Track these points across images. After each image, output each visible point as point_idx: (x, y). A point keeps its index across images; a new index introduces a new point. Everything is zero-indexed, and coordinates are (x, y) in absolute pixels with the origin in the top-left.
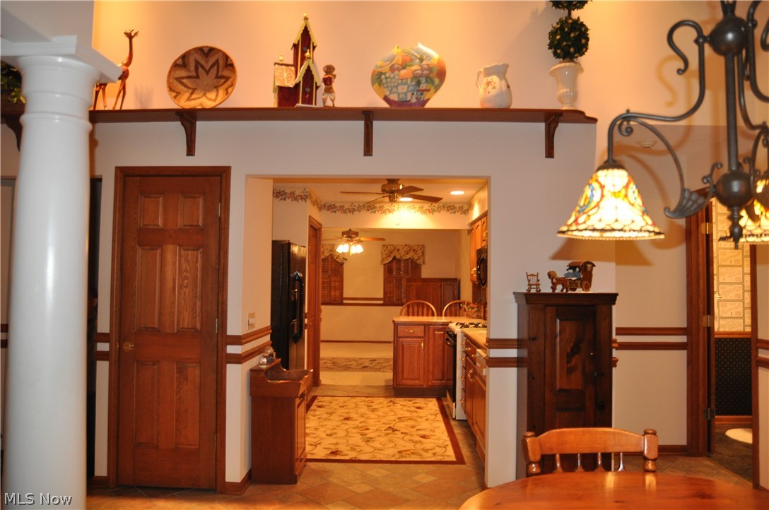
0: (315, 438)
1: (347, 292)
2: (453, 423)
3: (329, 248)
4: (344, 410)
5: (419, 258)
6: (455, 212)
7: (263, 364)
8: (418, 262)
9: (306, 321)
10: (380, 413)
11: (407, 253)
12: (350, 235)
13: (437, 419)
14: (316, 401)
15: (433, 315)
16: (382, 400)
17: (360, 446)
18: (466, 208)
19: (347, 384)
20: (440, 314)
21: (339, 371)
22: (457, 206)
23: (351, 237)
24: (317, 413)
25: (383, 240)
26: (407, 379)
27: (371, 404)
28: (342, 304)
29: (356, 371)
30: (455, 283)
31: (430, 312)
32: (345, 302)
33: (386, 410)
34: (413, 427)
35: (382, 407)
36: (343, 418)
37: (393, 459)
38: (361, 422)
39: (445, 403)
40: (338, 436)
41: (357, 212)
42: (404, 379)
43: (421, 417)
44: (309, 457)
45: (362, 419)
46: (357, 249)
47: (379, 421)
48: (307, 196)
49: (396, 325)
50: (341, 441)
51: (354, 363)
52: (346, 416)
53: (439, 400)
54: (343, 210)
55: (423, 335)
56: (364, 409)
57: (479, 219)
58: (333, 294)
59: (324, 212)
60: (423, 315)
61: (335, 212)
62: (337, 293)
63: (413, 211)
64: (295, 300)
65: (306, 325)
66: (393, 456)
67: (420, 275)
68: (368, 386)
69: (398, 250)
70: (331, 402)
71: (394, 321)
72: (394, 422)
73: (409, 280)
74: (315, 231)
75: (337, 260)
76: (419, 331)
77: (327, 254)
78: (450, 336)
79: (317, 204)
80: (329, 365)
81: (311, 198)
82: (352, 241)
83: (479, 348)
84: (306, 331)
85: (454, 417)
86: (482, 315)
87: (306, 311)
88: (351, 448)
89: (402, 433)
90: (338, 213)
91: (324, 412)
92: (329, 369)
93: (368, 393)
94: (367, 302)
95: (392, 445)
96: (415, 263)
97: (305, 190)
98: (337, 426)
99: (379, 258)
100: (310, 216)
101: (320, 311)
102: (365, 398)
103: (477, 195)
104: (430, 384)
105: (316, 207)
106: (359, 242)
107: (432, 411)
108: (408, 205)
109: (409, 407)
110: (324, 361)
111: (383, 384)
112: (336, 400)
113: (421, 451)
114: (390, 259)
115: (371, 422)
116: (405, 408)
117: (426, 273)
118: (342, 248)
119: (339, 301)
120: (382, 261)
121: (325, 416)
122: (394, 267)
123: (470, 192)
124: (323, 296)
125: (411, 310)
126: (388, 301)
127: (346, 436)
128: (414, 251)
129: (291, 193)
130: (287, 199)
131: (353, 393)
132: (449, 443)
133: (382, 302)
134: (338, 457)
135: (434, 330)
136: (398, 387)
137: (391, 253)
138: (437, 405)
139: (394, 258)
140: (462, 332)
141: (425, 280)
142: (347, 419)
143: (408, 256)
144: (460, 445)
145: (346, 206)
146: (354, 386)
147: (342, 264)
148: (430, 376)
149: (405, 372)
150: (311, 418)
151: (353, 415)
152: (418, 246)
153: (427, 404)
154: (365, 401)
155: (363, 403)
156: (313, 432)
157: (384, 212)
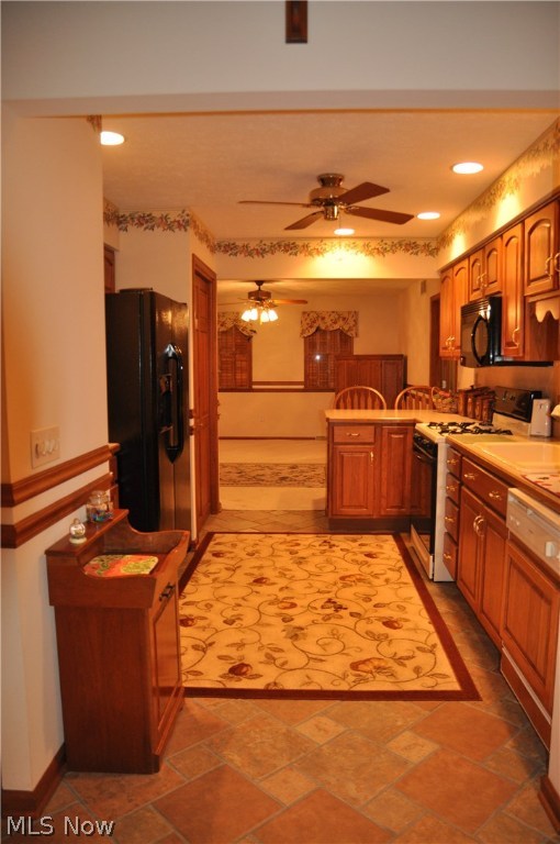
0: (204, 628)
1: (257, 375)
2: (431, 588)
3: (233, 317)
4: (254, 562)
5: (350, 329)
6: (417, 254)
7: (77, 536)
8: (349, 334)
9: (192, 422)
10: (310, 568)
11: (335, 323)
12: (260, 297)
13: (402, 580)
14: (212, 543)
15: (381, 408)
16: (311, 539)
17: (281, 650)
18: (434, 245)
19: (258, 508)
20: (391, 407)
21: (247, 485)
22: (421, 243)
23: (261, 300)
24: (212, 568)
25: (305, 302)
26: (349, 507)
27: (296, 548)
28: (250, 390)
29: (270, 485)
30: (400, 362)
31: (377, 402)
32: (254, 387)
33: (319, 560)
34: (368, 599)
35: (313, 554)
36: (252, 580)
37: (344, 687)
38: (281, 589)
39: (408, 545)
40: (245, 623)
41: (269, 254)
42: (343, 507)
43: (376, 576)
44: (190, 682)
45: (283, 582)
46: (270, 316)
47: (311, 586)
48: (188, 221)
49: (331, 425)
50: (250, 637)
51: (268, 472)
52: (257, 573)
53: (398, 540)
54: (248, 251)
55: (372, 440)
56: (285, 560)
57: (466, 256)
58: (238, 377)
59: (219, 255)
60: (366, 408)
61: (236, 254)
62: (245, 376)
63: (354, 251)
64: (168, 392)
65: (192, 429)
66: (344, 677)
67: (351, 351)
68: (290, 512)
69: (323, 318)
70: (234, 546)
71: (328, 419)
72: (335, 589)
73: (338, 358)
74: (204, 281)
75: (244, 333)
76: (367, 434)
77: (230, 325)
78: (423, 446)
79: (207, 241)
80: (234, 476)
81: (196, 227)
82: (262, 305)
83: (513, 486)
84: (192, 438)
85: (431, 577)
86: (461, 408)
87: (192, 406)
88: (267, 655)
89: (352, 614)
90: (241, 257)
91: (222, 566)
92: (234, 483)
93: (290, 526)
94: (283, 387)
95: (337, 646)
96: (346, 335)
97: (183, 212)
98: (243, 598)
99: (298, 329)
100: (193, 255)
101: (216, 403)
102: (285, 536)
103: (461, 219)
104: (383, 513)
105: (205, 246)
106: (272, 306)
107: (392, 563)
108: (347, 242)
109: (355, 553)
110: (227, 470)
111: (309, 507)
112: (241, 541)
113: (391, 663)
114: (313, 330)
115: (299, 587)
116: (349, 556)
117: (359, 348)
118: (249, 315)
119: (247, 386)
120: (302, 333)
121: (224, 575)
122: (318, 341)
123: (450, 215)
124: (221, 381)
125: (349, 399)
126: (311, 385)
127: (258, 623)
128: (344, 319)
129: (161, 218)
130: (156, 228)
131: (269, 527)
132: (435, 639)
133: (302, 387)
134: (244, 684)
135: (390, 433)
136: (335, 517)
137: (314, 322)
138: (397, 549)
139: (318, 329)
140: (447, 441)
141: (359, 358)
142: (259, 581)
143: (336, 327)
144: (458, 645)
145: (253, 245)
146: (269, 512)
147: (250, 338)
148: (384, 502)
149: (346, 496)
150: (203, 579)
151: (269, 573)
152: (349, 313)
153: (381, 547)
154: (285, 542)
155: (283, 547)
156: (202, 614)
157: (310, 254)
